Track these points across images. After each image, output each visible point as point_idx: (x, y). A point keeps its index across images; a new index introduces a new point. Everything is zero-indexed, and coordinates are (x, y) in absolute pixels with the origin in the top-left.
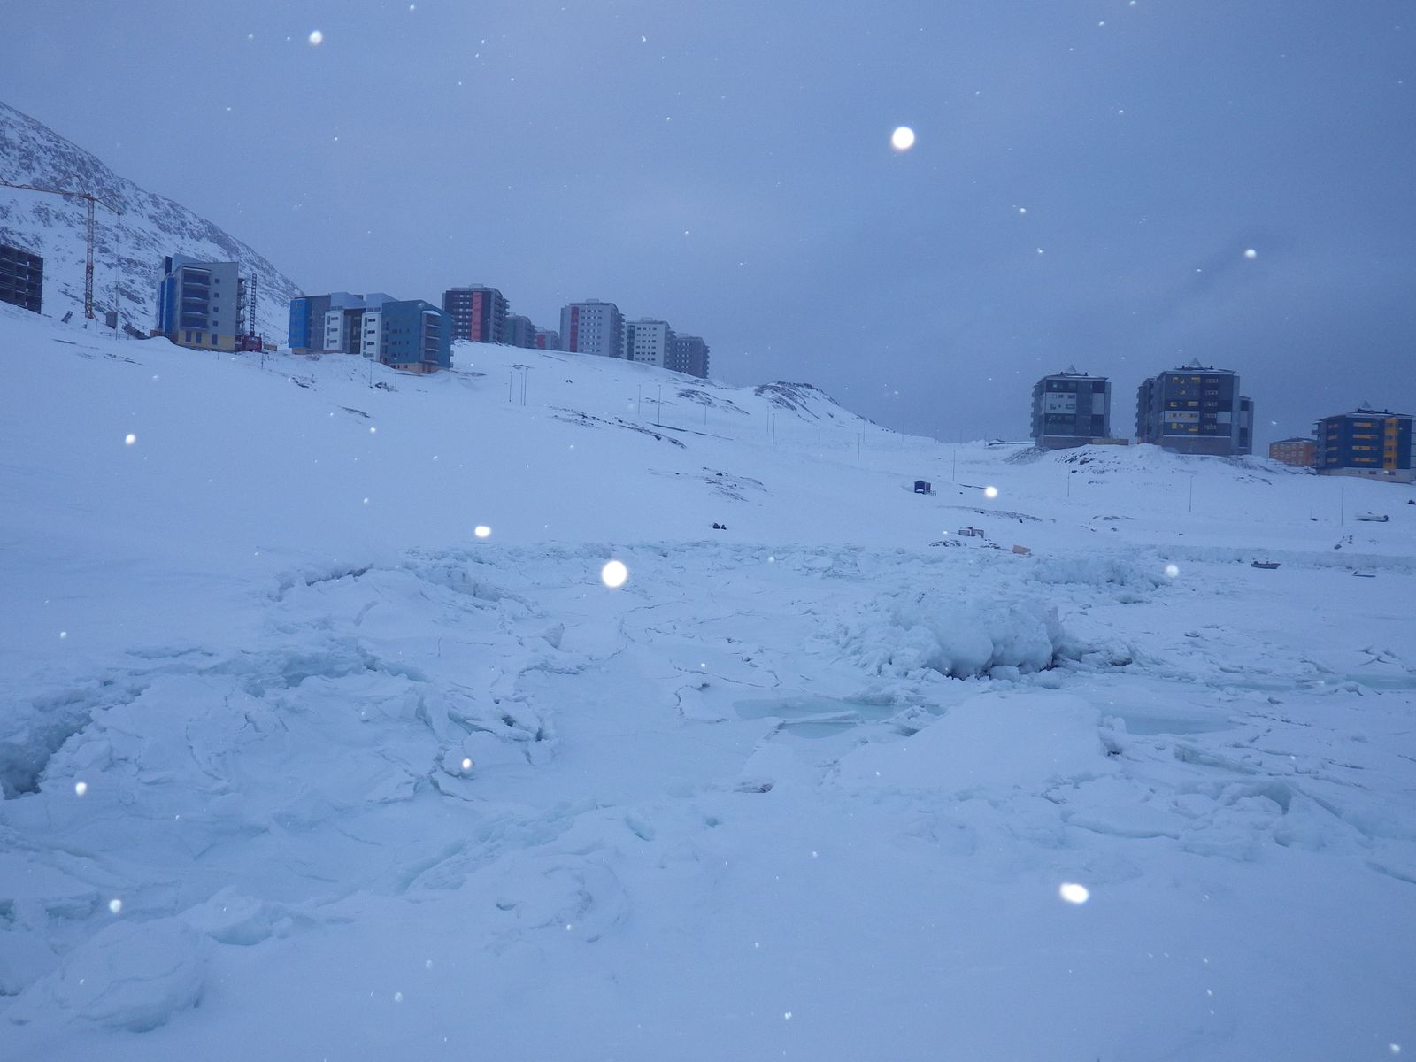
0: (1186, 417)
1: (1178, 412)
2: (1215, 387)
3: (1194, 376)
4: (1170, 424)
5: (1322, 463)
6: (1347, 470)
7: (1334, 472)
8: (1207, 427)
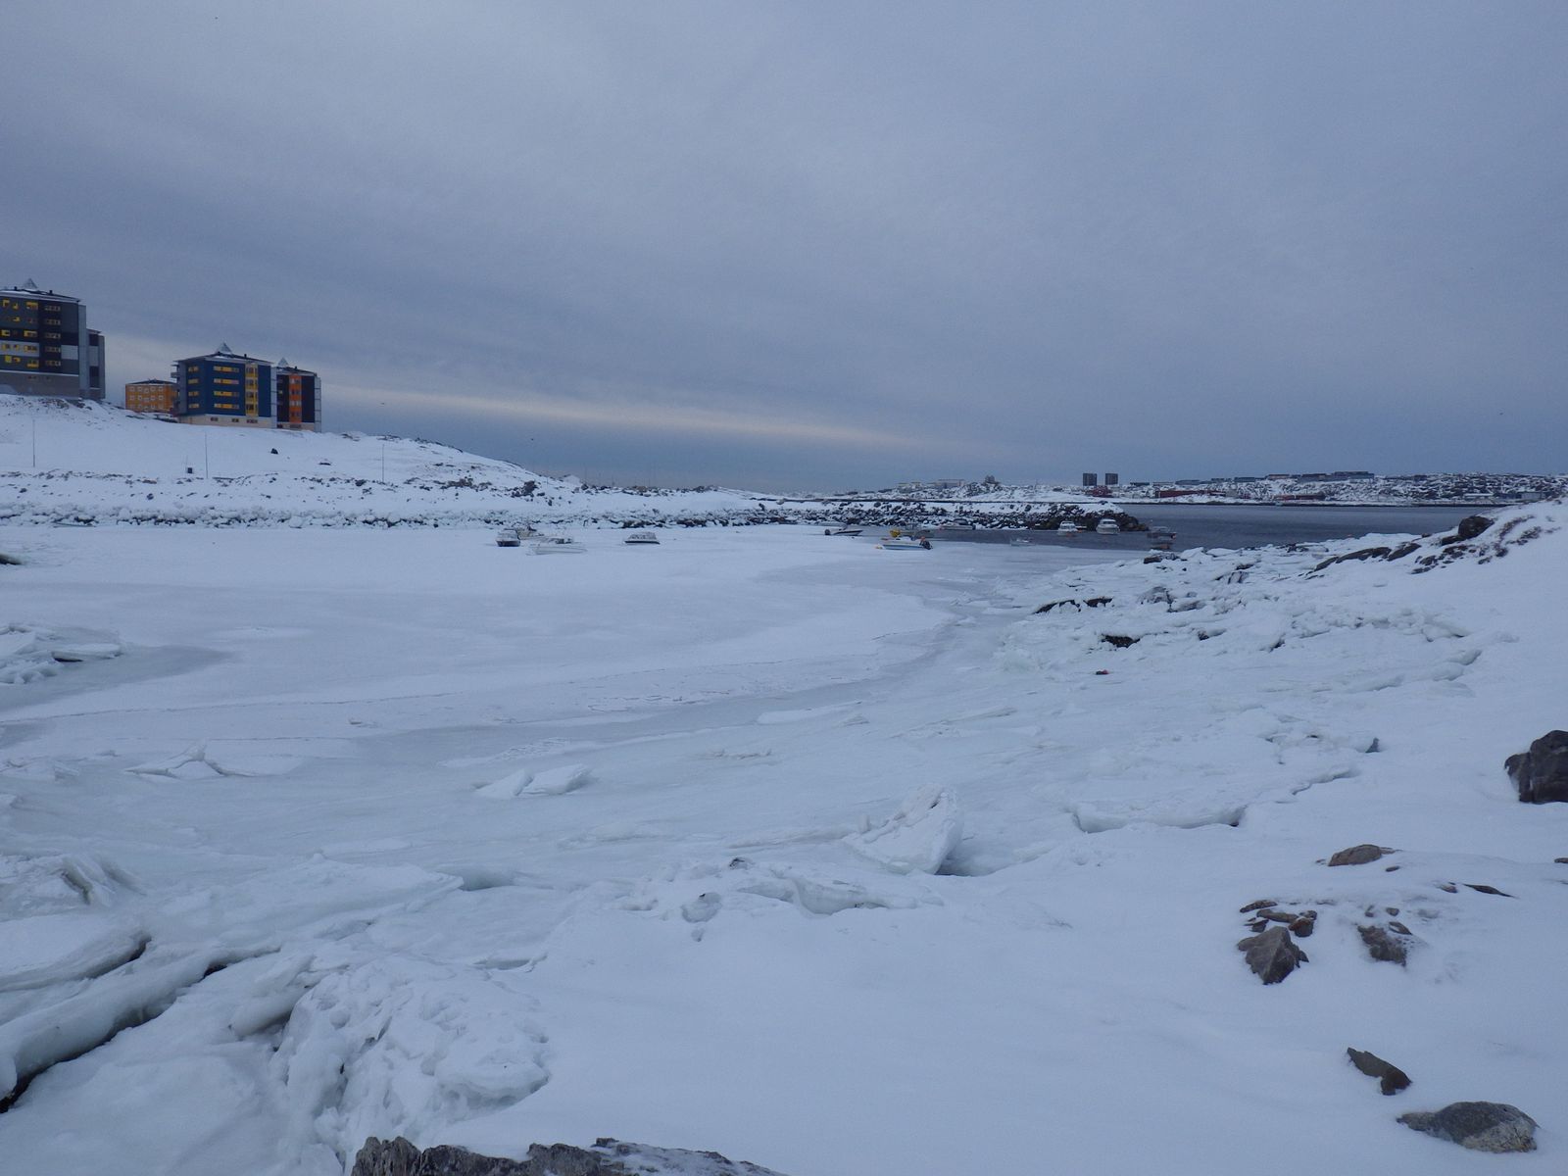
0: (23, 349)
1: (12, 343)
2: (56, 316)
3: (30, 300)
4: (4, 357)
5: (182, 408)
6: (209, 416)
7: (196, 418)
8: (49, 362)
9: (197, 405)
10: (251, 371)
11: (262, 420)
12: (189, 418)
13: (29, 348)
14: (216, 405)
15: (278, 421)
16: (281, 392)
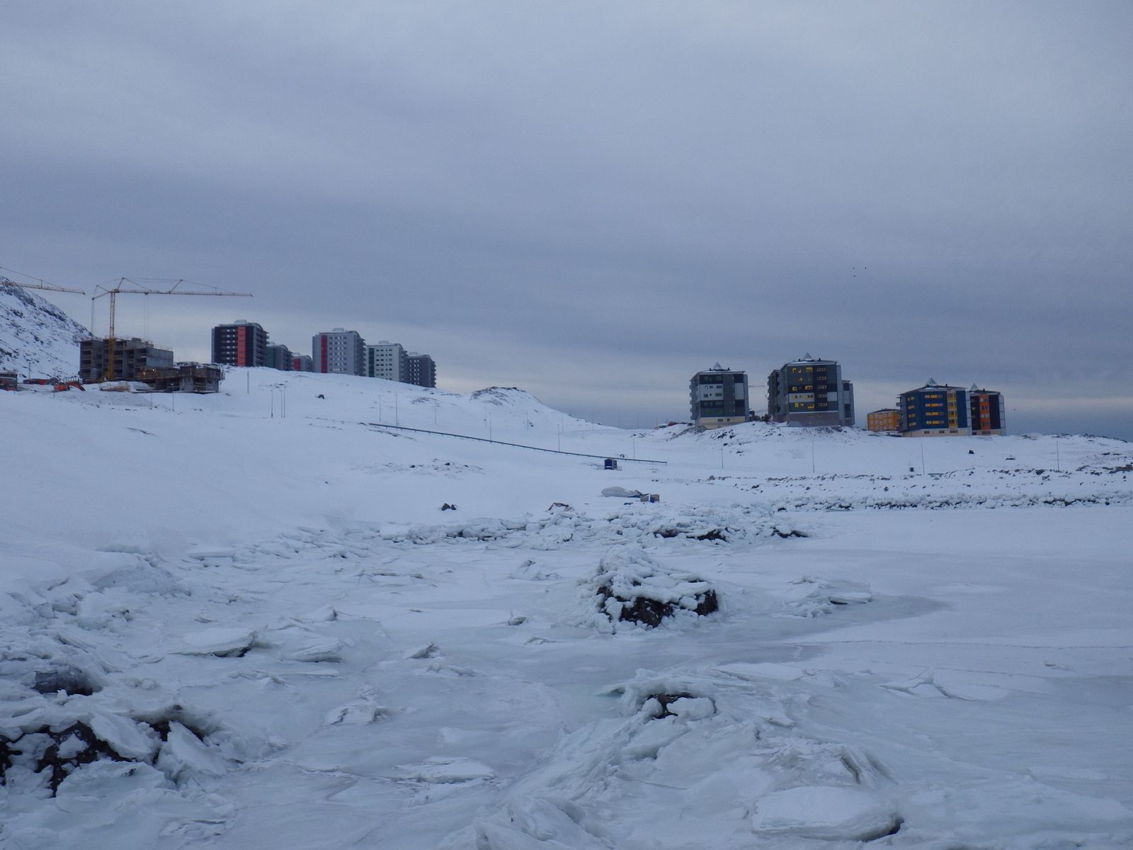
0: (805, 398)
1: (798, 395)
2: (824, 374)
3: (808, 366)
4: (794, 404)
5: (905, 426)
6: (923, 430)
7: (914, 433)
8: (820, 405)
9: (914, 424)
10: (951, 395)
11: (960, 430)
12: (909, 433)
13: (809, 397)
14: (928, 422)
15: (973, 429)
16: (974, 409)
